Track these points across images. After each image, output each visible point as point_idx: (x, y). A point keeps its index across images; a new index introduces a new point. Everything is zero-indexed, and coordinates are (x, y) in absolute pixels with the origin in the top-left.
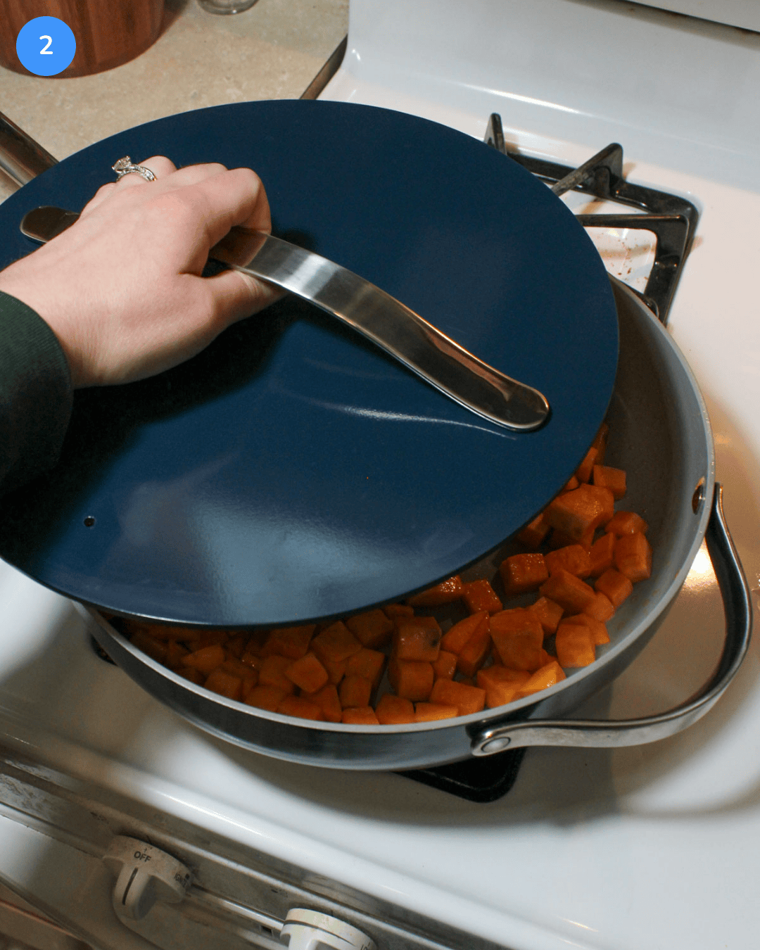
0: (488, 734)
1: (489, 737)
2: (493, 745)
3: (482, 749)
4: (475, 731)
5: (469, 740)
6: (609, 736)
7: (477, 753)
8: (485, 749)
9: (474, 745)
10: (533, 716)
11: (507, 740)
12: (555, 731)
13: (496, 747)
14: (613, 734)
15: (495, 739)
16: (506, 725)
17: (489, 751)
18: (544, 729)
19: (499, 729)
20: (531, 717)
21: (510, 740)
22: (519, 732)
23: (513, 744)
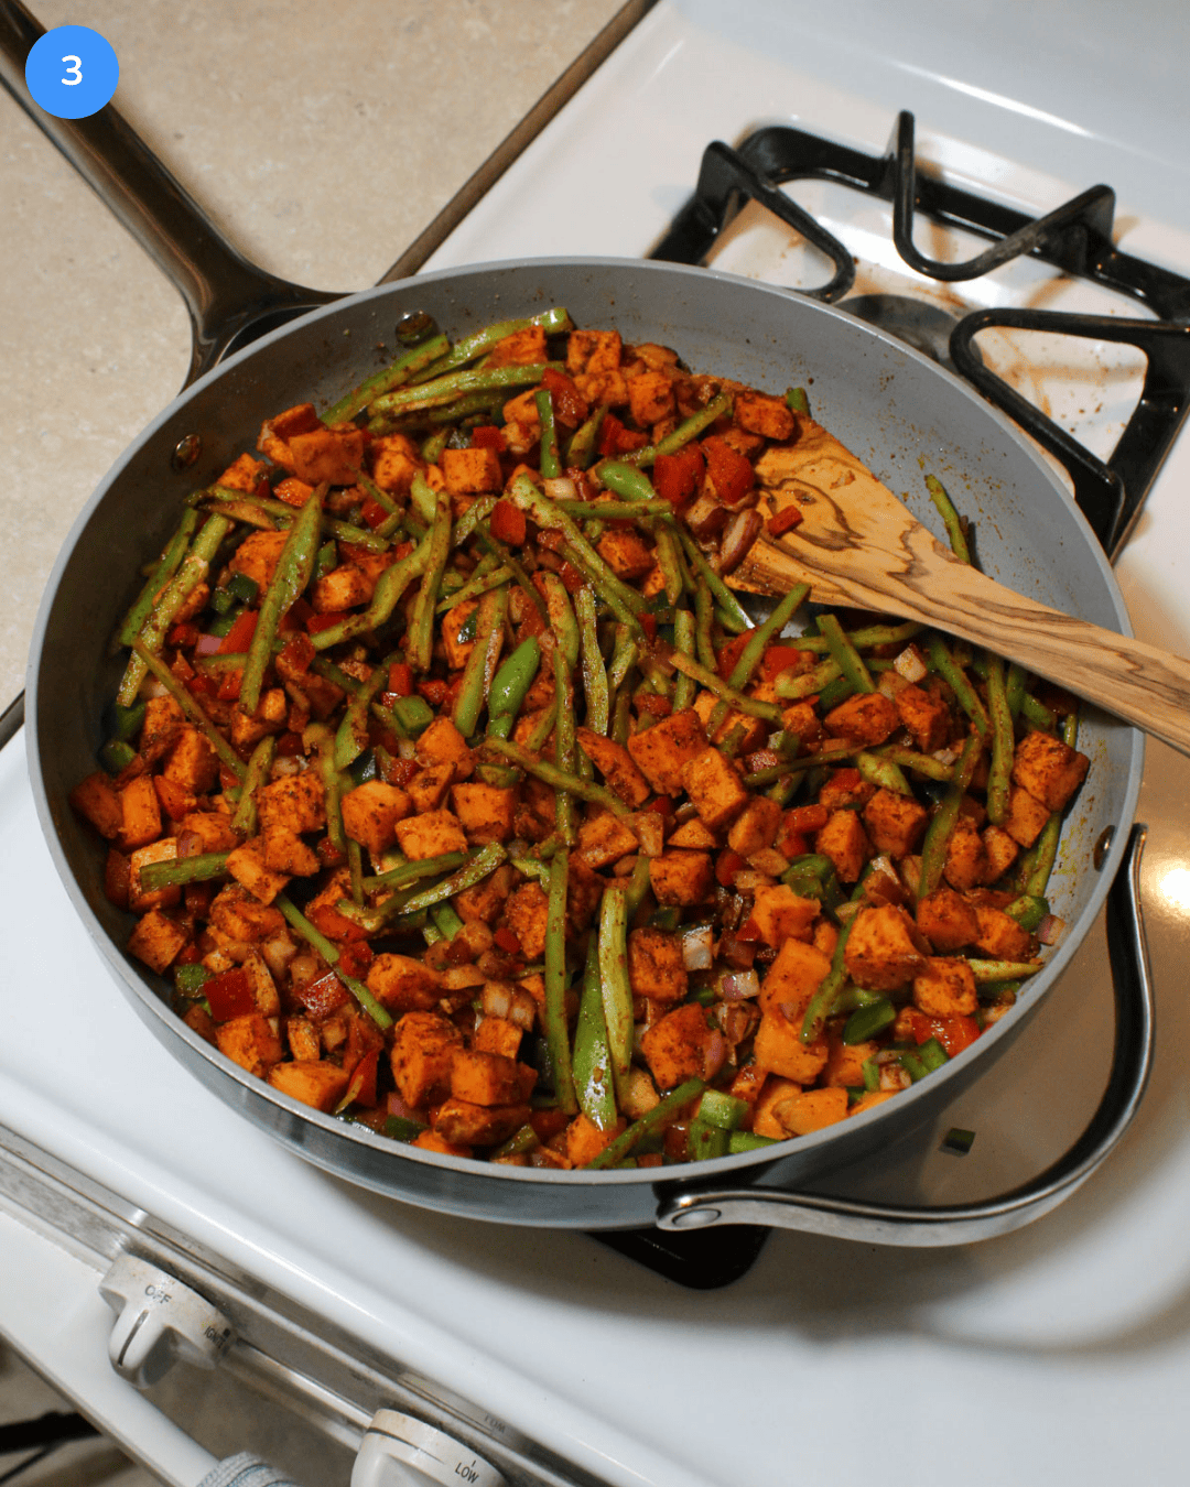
0: (685, 1200)
1: (685, 1207)
2: (692, 1216)
3: (674, 1220)
4: (666, 1193)
5: (656, 1203)
6: (879, 1230)
7: (665, 1224)
8: (678, 1221)
9: (662, 1211)
10: (761, 1181)
11: (716, 1214)
12: (793, 1209)
13: (696, 1220)
14: (887, 1227)
15: (693, 1211)
16: (713, 1190)
17: (686, 1225)
18: (774, 1205)
19: (702, 1196)
20: (758, 1182)
21: (719, 1213)
22: (735, 1204)
23: (726, 1220)
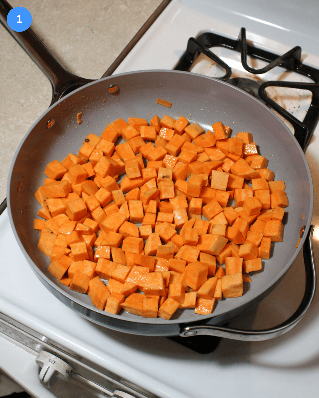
0: (187, 328)
1: (188, 330)
3: (184, 334)
4: (182, 326)
5: (179, 329)
7: (182, 335)
8: (186, 334)
9: (181, 331)
11: (196, 332)
12: (217, 331)
13: (190, 334)
15: (190, 331)
16: (195, 326)
17: (188, 335)
18: (212, 330)
19: (192, 327)
20: (207, 324)
21: (197, 332)
22: (201, 330)
23: (199, 334)
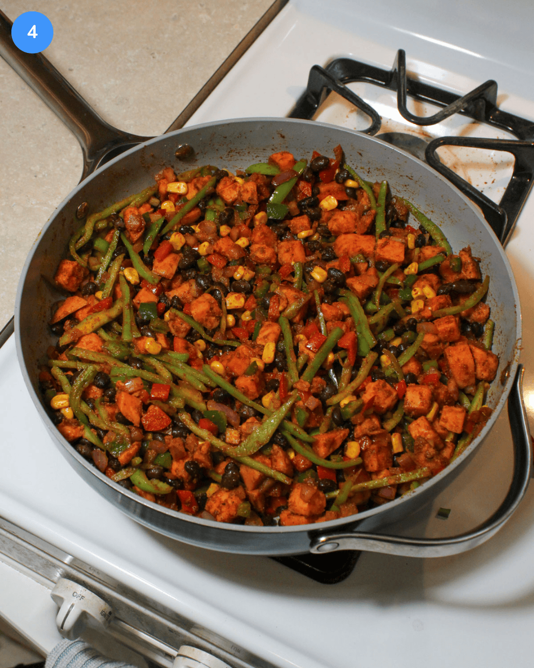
0: (323, 539)
1: (323, 542)
2: (326, 546)
3: (318, 549)
4: (314, 535)
5: (309, 541)
6: (411, 550)
7: (314, 551)
8: (320, 549)
9: (312, 545)
10: (357, 529)
11: (336, 545)
12: (372, 542)
13: (328, 548)
14: (415, 549)
15: (326, 544)
16: (336, 534)
17: (323, 551)
18: (364, 540)
19: (331, 537)
21: (338, 544)
22: (345, 540)
23: (341, 548)
